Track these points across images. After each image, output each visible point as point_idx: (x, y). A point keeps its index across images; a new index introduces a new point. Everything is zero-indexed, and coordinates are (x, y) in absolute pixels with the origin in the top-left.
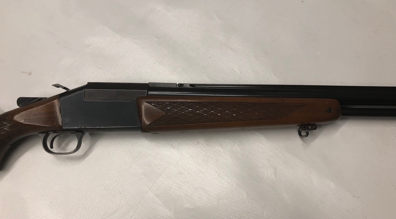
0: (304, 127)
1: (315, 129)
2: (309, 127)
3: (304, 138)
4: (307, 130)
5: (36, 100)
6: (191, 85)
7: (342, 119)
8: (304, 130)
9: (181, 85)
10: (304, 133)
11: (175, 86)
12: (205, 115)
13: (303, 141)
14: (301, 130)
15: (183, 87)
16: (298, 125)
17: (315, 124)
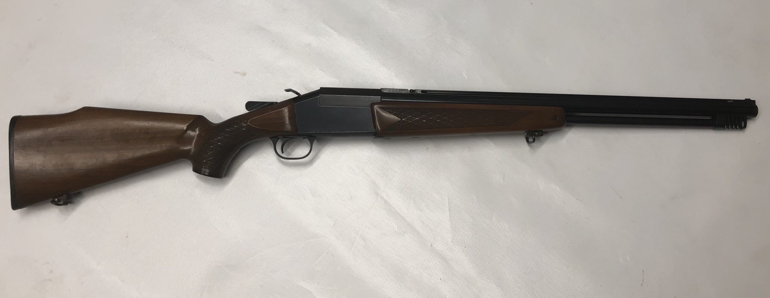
0: (532, 134)
1: (542, 135)
2: (536, 134)
3: (531, 144)
4: (534, 137)
5: (267, 104)
6: (423, 91)
7: (568, 126)
8: (530, 136)
9: (412, 91)
10: (531, 140)
11: (406, 92)
12: (438, 121)
13: (530, 147)
14: (528, 136)
15: (414, 93)
16: (526, 132)
17: (542, 131)
